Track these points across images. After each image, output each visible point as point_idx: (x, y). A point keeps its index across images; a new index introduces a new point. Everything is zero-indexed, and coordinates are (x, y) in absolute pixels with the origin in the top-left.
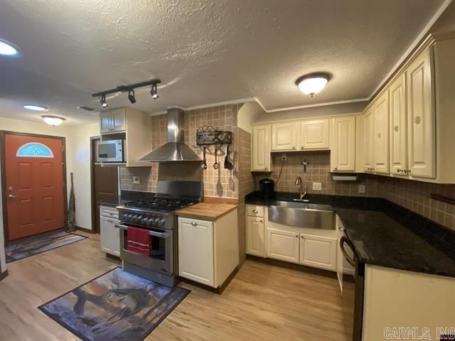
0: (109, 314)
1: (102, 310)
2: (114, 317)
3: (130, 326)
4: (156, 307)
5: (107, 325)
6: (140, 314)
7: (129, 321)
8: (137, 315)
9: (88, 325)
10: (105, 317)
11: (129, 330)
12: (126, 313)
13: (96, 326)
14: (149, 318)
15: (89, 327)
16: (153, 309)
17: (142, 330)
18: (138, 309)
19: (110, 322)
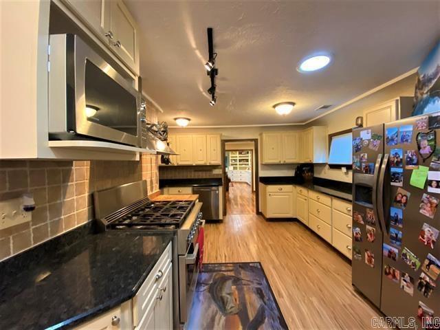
0: (245, 289)
1: (247, 296)
2: (245, 285)
3: (242, 272)
4: (220, 271)
5: (252, 282)
6: (232, 274)
7: (240, 274)
8: (233, 275)
9: (261, 291)
10: (249, 288)
11: (245, 270)
12: (237, 281)
13: (259, 286)
14: (231, 268)
15: (262, 289)
16: (223, 271)
17: (240, 266)
18: (229, 278)
19: (249, 283)
